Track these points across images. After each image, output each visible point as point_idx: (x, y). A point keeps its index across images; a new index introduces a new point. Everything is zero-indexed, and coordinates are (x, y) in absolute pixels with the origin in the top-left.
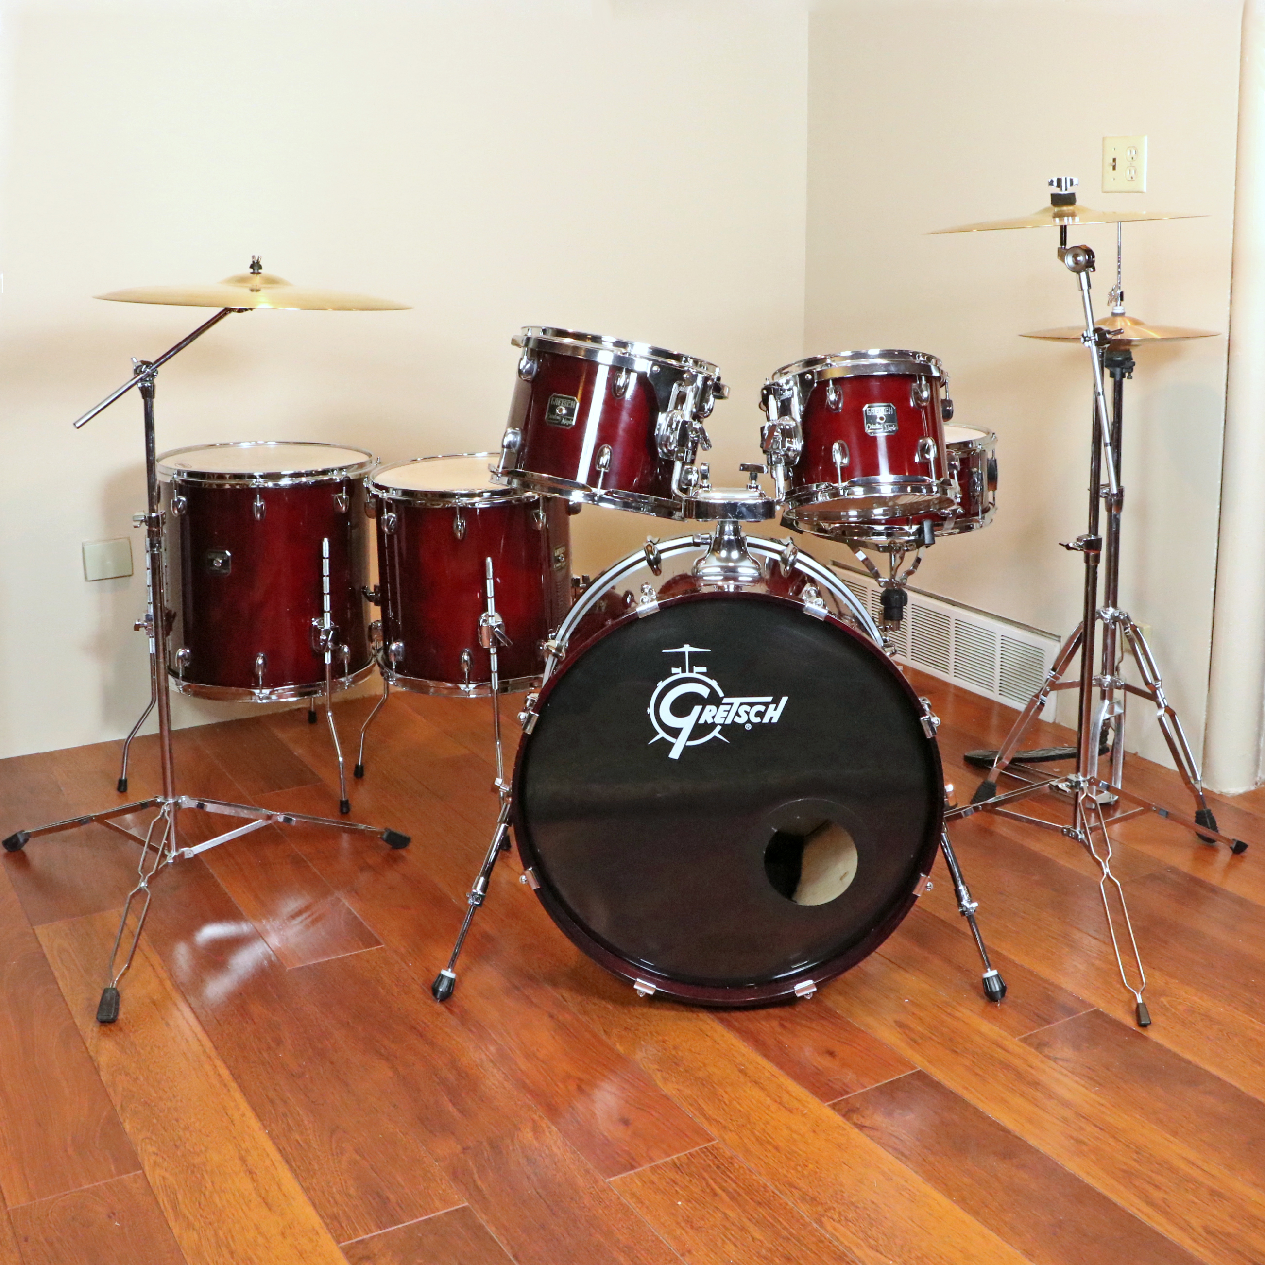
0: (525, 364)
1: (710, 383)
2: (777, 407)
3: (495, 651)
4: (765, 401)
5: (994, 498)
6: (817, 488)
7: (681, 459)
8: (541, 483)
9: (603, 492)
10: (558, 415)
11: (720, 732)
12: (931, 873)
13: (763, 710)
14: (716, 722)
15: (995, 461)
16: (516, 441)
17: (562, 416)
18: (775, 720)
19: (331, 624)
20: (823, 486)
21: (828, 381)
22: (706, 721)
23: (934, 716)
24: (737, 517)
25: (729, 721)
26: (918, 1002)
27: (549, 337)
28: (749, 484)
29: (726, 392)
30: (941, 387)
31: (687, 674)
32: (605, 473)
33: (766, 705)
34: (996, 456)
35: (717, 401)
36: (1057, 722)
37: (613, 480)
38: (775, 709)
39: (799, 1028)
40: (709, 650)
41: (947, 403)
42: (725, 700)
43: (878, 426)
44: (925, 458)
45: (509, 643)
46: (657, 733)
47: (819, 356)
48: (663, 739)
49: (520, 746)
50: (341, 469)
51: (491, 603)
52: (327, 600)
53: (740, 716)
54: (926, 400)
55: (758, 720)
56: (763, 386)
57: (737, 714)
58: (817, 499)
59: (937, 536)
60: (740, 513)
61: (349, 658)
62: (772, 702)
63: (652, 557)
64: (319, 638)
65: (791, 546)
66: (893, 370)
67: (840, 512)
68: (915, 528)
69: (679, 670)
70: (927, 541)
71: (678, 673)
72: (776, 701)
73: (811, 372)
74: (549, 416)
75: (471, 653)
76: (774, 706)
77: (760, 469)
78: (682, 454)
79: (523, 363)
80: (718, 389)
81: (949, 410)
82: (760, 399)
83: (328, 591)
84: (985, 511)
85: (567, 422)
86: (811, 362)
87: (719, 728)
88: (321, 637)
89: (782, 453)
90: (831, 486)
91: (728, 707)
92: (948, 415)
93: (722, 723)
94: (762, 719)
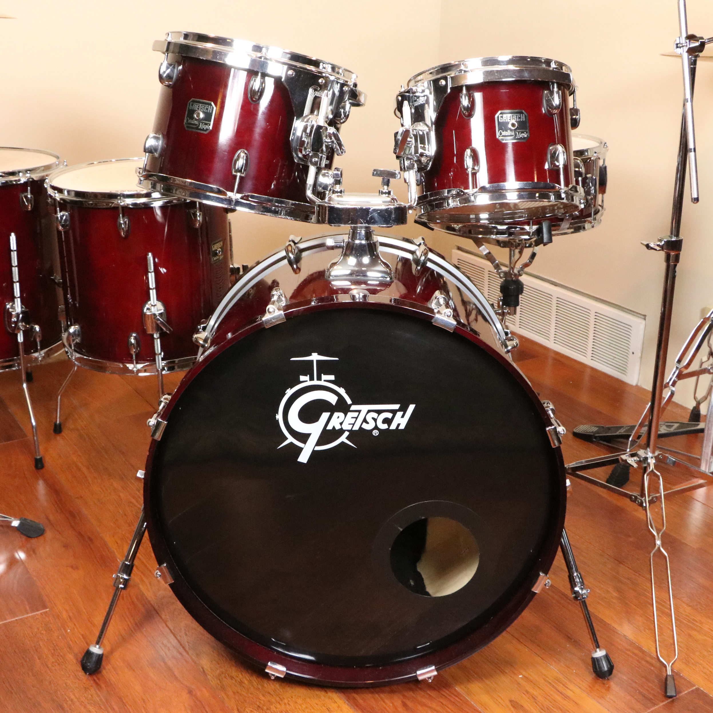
0: (165, 70)
1: (345, 88)
2: (411, 113)
3: (158, 335)
4: (400, 107)
5: (603, 201)
6: (448, 193)
7: (315, 164)
8: (183, 187)
9: (239, 196)
10: (196, 120)
11: (347, 438)
12: (550, 572)
13: (390, 418)
14: (344, 429)
15: (605, 167)
16: (158, 145)
17: (199, 120)
18: (402, 427)
19: (22, 308)
20: (454, 192)
21: (462, 87)
22: (334, 427)
23: (559, 426)
24: (368, 222)
25: (356, 428)
26: (531, 678)
27: (190, 42)
28: (381, 190)
29: (362, 99)
30: (570, 95)
31: (315, 382)
32: (241, 178)
33: (394, 412)
34: (607, 164)
35: (352, 108)
36: (639, 384)
37: (249, 184)
38: (403, 416)
39: (419, 707)
40: (337, 359)
41: (575, 111)
42: (353, 408)
43: (509, 133)
44: (555, 165)
45: (170, 330)
46: (286, 439)
47: (453, 62)
48: (291, 443)
49: (149, 451)
50: (26, 171)
51: (153, 294)
52: (17, 288)
53: (368, 423)
54: (557, 107)
55: (385, 426)
56: (398, 93)
57: (365, 421)
58: (448, 205)
59: (554, 235)
60: (372, 218)
61: (41, 336)
62: (399, 410)
63: (292, 256)
64: (11, 320)
65: (423, 247)
66: (526, 76)
67: (469, 215)
68: (535, 227)
69: (307, 378)
70: (545, 240)
71: (307, 381)
72: (403, 409)
73: (445, 78)
74: (187, 121)
75: (138, 337)
76: (402, 413)
77: (393, 175)
78: (316, 159)
79: (163, 69)
80: (354, 95)
81: (575, 119)
82: (395, 106)
83: (17, 280)
84: (597, 212)
85: (205, 127)
86: (445, 68)
87: (347, 434)
88: (13, 320)
89: (415, 159)
90: (462, 191)
91: (355, 414)
92: (575, 124)
93: (350, 429)
94: (389, 426)
